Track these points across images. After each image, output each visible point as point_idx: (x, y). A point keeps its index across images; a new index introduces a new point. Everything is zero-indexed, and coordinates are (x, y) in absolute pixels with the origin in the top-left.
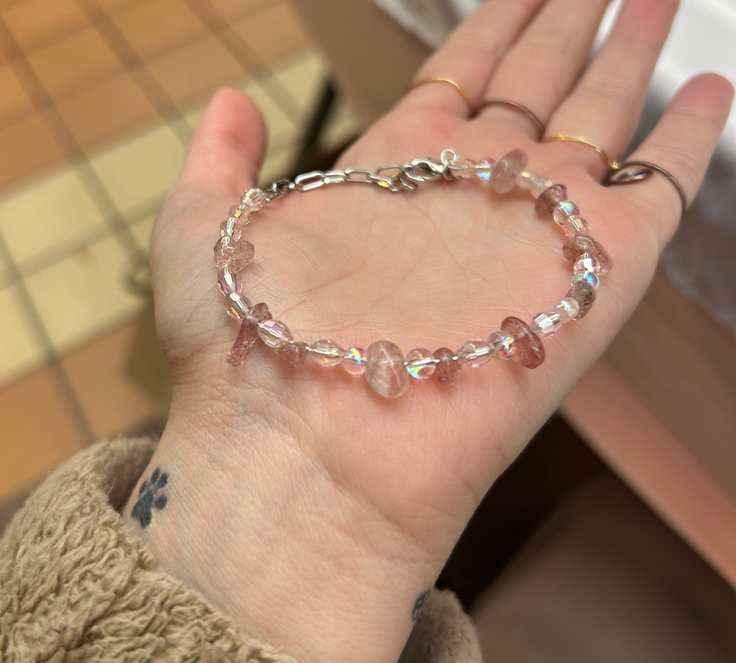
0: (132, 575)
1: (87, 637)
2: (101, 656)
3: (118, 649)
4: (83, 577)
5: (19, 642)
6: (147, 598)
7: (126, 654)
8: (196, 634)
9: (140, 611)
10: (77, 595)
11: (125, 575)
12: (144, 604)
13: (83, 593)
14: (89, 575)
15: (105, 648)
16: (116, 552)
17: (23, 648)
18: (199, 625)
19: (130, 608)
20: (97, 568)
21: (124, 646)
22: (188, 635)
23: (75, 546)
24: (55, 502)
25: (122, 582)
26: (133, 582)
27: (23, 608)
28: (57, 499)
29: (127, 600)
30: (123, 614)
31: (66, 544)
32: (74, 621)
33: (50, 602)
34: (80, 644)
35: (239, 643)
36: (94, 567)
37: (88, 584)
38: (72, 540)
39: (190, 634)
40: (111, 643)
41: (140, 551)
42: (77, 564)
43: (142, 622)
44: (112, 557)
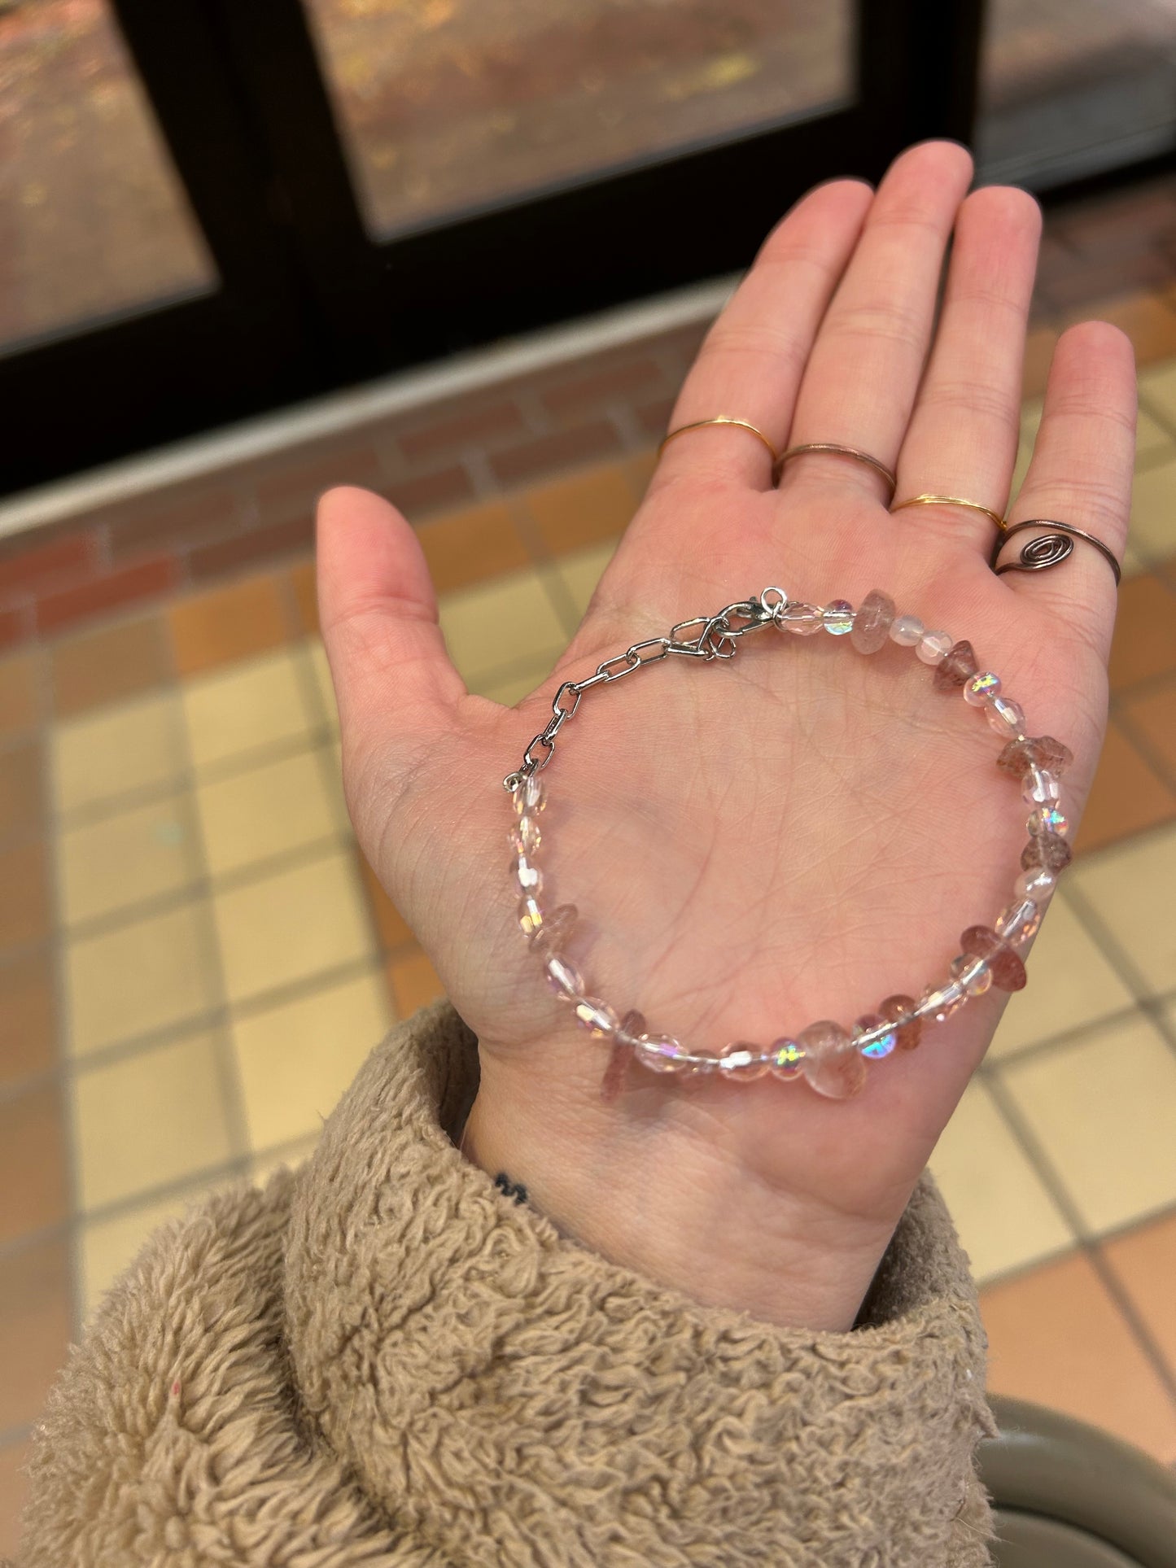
0: (539, 1269)
1: (500, 1357)
2: (526, 1383)
3: (547, 1371)
4: (467, 1278)
5: (394, 1369)
6: (569, 1298)
7: (561, 1375)
8: (646, 1332)
9: (564, 1316)
10: (465, 1304)
11: (531, 1273)
12: (568, 1307)
13: (473, 1301)
14: (474, 1273)
15: (528, 1372)
16: (502, 1235)
17: (402, 1379)
18: (646, 1319)
19: (550, 1313)
20: (483, 1261)
21: (556, 1366)
22: (635, 1335)
23: (439, 1231)
24: (382, 1160)
25: (528, 1280)
26: (542, 1277)
27: (386, 1325)
28: (383, 1155)
29: (542, 1304)
30: (543, 1324)
31: (426, 1231)
32: (475, 1342)
33: (427, 1317)
34: (490, 1369)
35: (701, 1328)
36: (478, 1262)
37: (476, 1286)
38: (432, 1223)
39: (639, 1332)
40: (536, 1364)
41: (538, 1230)
42: (453, 1261)
43: (571, 1331)
44: (498, 1242)
